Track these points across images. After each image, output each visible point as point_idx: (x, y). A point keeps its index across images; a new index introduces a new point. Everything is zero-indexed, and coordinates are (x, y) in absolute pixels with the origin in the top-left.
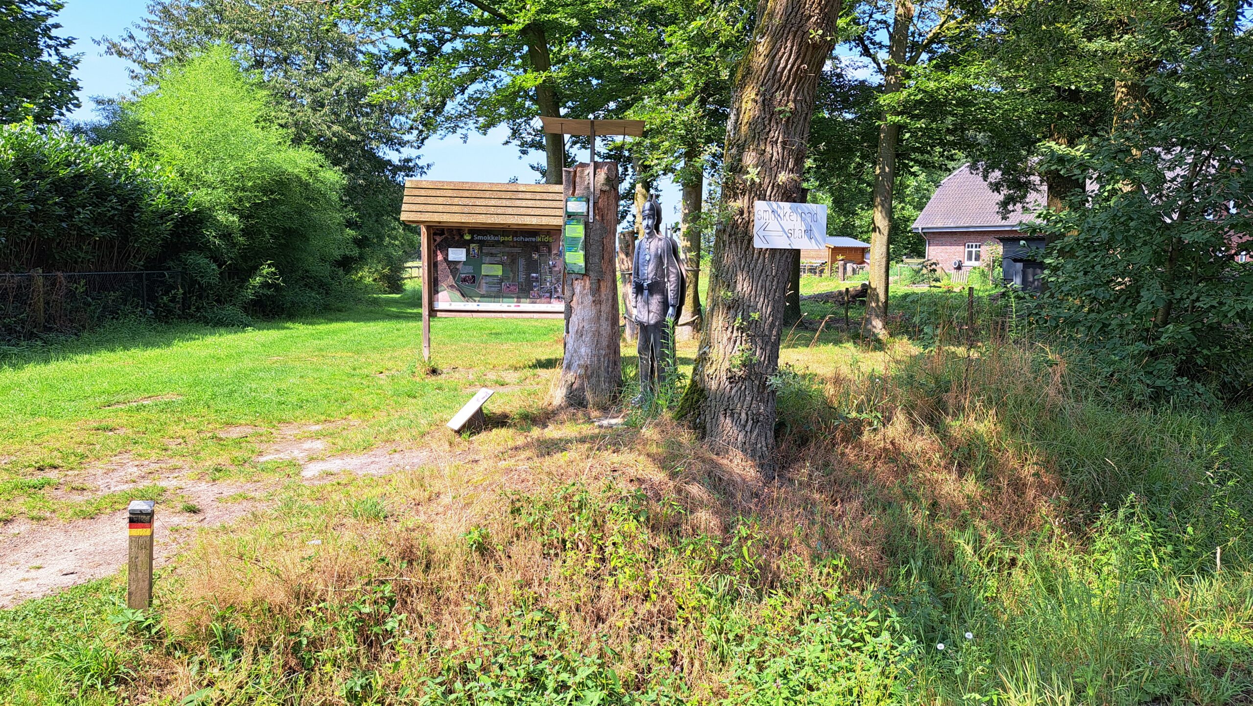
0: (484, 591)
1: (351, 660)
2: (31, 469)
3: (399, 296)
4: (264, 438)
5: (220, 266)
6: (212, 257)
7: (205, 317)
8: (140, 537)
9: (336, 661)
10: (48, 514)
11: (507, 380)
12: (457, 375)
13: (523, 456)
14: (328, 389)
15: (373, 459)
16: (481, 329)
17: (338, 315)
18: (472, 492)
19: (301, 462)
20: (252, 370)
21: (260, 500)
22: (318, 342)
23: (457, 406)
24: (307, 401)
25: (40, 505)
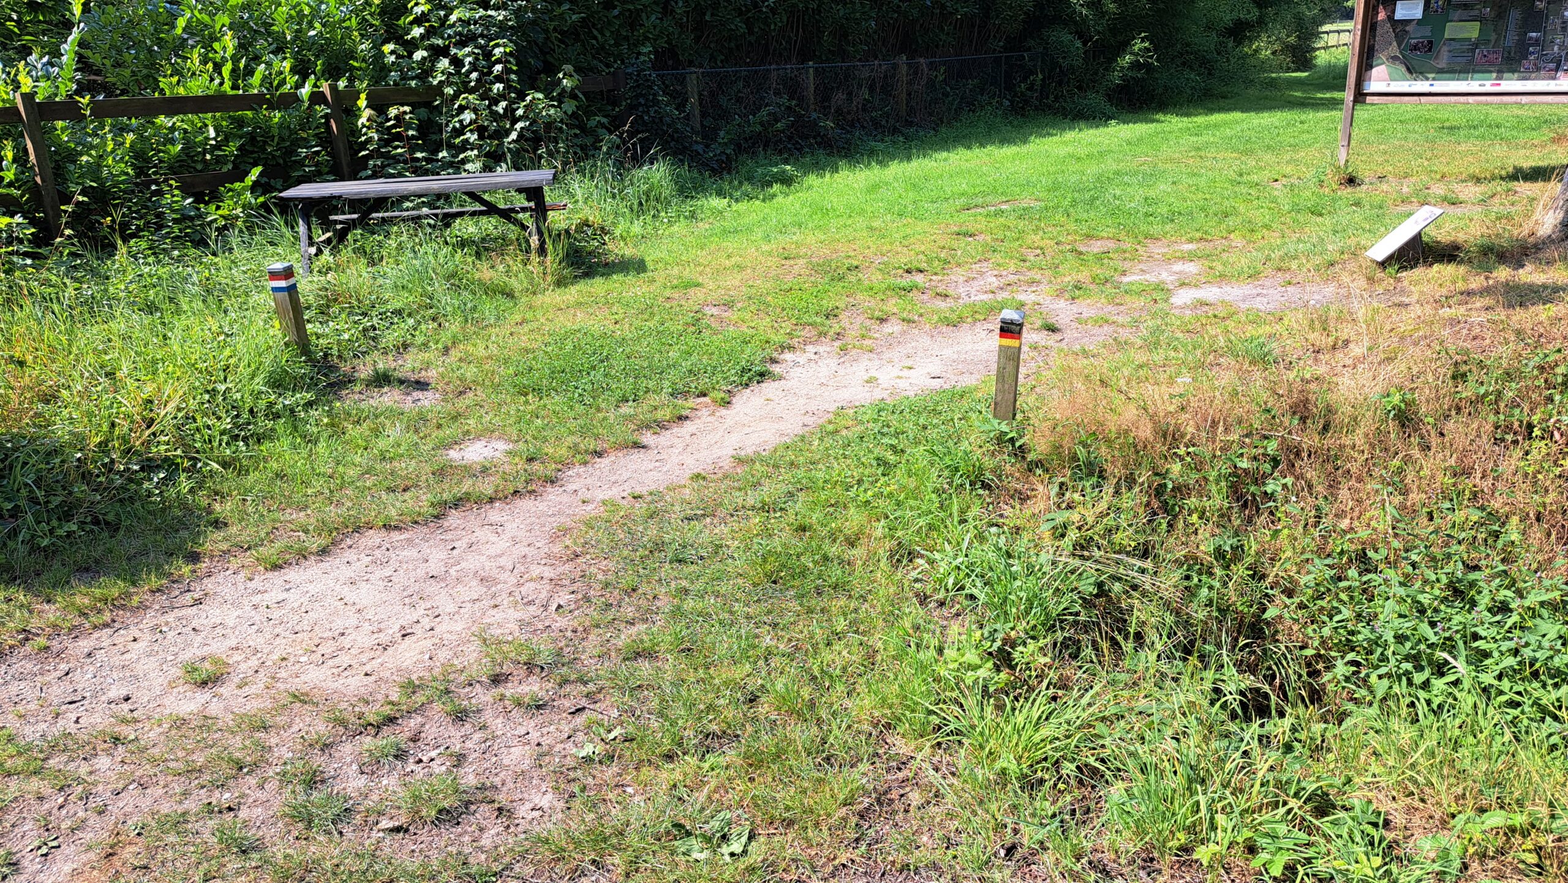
0: (1400, 471)
1: (1222, 516)
2: (900, 271)
3: (1306, 74)
4: (1127, 255)
5: (1085, 44)
6: (1076, 32)
7: (1064, 108)
8: (1009, 347)
9: (1204, 513)
10: (916, 318)
11: (1462, 197)
12: (1385, 187)
13: (1478, 305)
14: (1206, 199)
15: (1259, 290)
16: (1427, 120)
17: (1222, 103)
18: (1396, 345)
19: (1171, 287)
20: (1117, 173)
21: (1123, 326)
22: (1195, 139)
23: (1383, 229)
24: (1180, 213)
25: (909, 307)
